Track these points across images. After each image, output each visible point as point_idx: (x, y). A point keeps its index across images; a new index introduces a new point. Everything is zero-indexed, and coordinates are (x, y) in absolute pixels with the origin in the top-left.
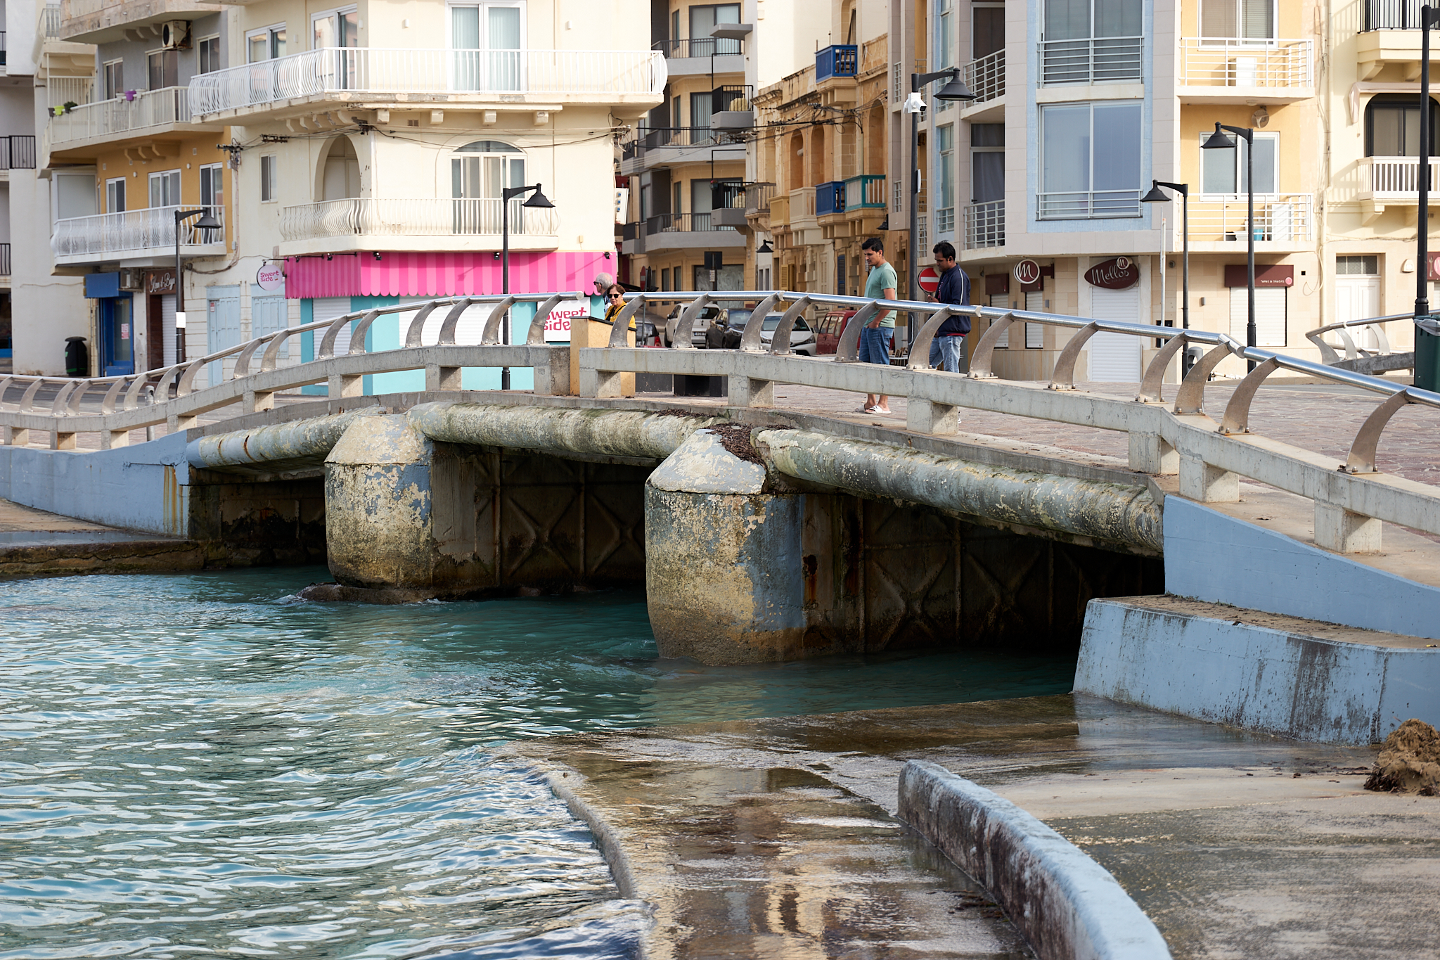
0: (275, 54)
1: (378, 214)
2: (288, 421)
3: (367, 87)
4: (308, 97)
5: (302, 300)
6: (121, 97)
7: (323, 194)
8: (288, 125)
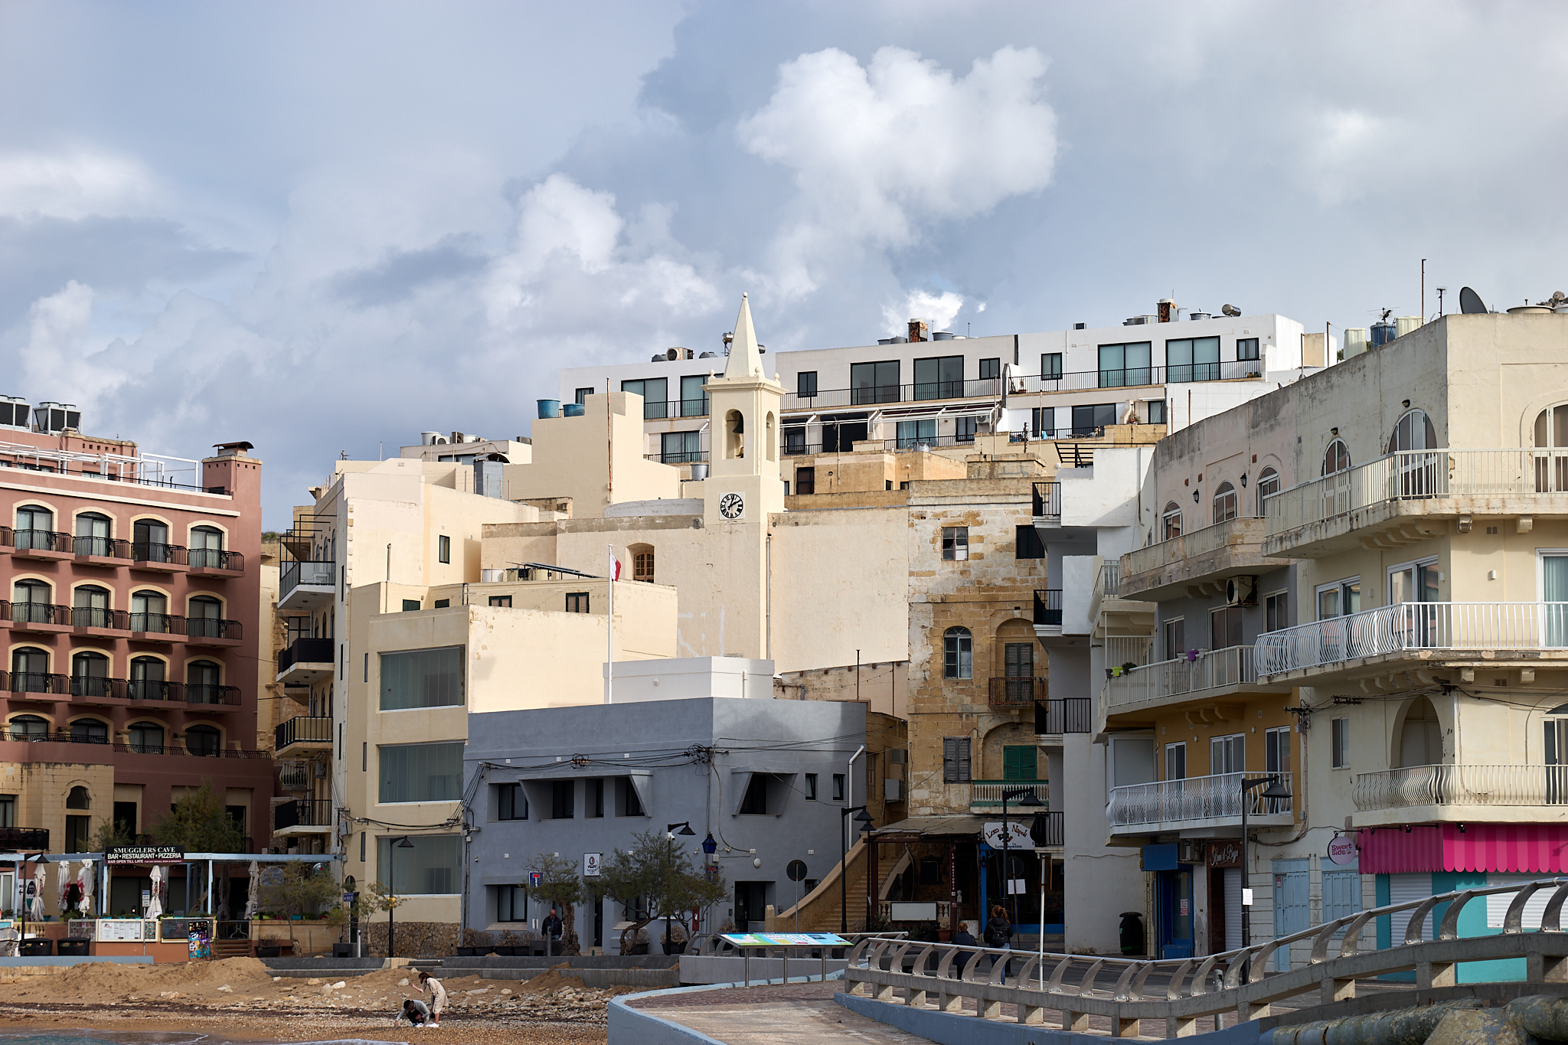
0: (1347, 610)
1: (1462, 782)
2: (1372, 1012)
3: (1449, 644)
4: (1384, 655)
5: (1376, 875)
6: (1182, 657)
7: (1401, 762)
8: (1362, 685)
